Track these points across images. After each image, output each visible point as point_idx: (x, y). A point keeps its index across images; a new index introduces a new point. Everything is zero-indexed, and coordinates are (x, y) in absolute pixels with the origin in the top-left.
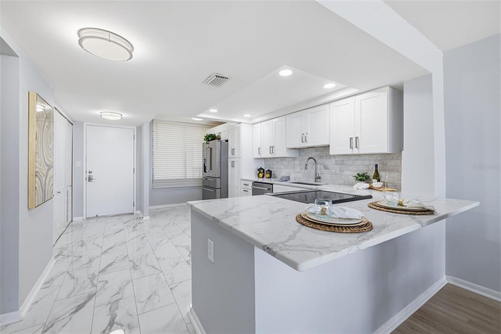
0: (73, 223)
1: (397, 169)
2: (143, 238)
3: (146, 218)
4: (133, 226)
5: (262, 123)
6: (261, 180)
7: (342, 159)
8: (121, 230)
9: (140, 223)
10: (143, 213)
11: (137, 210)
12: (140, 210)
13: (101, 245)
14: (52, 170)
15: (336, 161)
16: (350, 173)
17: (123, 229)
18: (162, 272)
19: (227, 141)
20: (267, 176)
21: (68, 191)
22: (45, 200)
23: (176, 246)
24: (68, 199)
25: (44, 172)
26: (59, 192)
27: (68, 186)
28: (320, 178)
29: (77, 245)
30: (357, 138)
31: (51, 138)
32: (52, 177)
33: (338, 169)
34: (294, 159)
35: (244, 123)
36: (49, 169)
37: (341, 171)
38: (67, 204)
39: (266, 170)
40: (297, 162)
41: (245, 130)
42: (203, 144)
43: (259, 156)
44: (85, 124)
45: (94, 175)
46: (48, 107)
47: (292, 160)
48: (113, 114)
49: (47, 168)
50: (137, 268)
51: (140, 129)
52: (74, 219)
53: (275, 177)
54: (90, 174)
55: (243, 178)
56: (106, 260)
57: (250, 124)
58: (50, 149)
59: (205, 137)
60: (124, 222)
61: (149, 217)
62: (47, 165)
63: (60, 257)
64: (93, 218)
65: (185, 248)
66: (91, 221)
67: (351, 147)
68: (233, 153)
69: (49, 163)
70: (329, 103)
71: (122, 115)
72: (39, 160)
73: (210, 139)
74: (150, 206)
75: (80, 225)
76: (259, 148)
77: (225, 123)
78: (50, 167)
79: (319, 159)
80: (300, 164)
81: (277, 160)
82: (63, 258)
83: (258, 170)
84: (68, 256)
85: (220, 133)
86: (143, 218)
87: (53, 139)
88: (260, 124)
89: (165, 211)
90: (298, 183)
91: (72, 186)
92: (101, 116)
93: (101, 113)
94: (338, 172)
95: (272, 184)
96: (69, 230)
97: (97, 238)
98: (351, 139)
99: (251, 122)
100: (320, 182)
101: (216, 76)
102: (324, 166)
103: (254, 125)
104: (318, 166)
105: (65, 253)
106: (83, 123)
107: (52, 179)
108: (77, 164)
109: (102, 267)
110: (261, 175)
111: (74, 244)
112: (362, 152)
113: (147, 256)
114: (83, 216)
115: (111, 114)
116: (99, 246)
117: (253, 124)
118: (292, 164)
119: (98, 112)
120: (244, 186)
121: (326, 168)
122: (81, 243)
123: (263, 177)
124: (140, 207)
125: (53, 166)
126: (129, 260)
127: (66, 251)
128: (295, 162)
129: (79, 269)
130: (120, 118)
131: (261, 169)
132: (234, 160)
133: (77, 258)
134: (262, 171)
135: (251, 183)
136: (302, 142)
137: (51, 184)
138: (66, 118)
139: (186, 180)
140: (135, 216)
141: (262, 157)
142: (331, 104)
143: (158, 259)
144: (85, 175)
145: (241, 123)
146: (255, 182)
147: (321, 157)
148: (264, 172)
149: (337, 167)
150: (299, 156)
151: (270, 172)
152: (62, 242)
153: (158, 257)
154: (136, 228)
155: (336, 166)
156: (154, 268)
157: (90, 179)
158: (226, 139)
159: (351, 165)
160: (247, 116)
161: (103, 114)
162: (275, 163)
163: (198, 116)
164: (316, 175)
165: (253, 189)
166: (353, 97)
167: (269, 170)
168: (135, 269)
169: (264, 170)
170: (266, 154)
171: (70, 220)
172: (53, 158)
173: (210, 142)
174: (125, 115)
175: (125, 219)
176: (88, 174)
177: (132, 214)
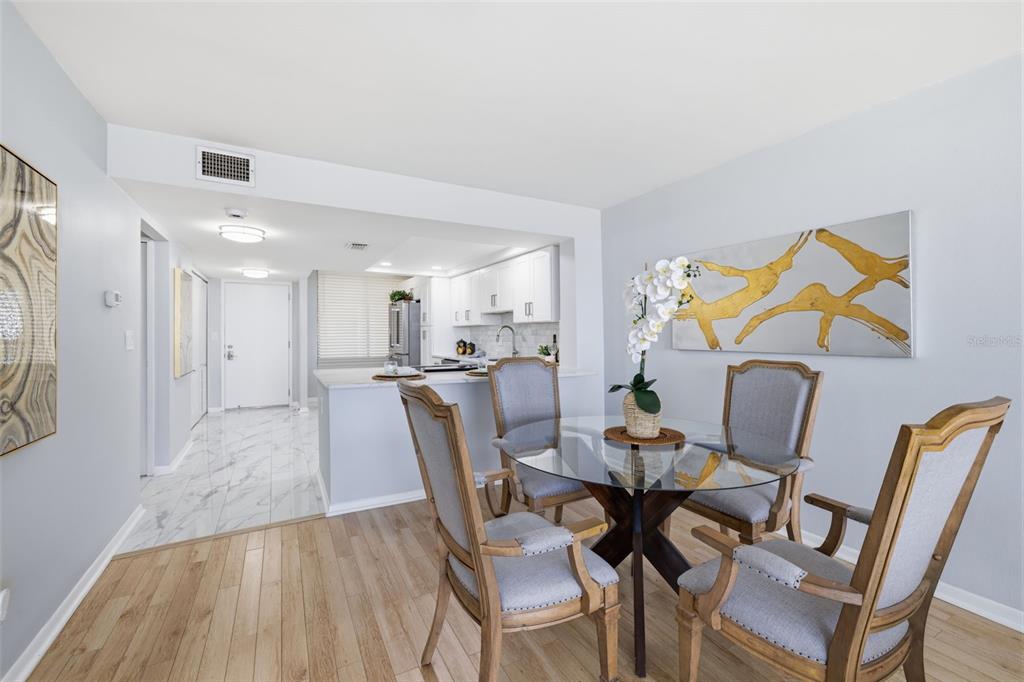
0: (209, 414)
3: (303, 410)
10: (299, 405)
11: (294, 400)
12: (297, 401)
19: (419, 301)
20: (469, 352)
21: (201, 371)
30: (530, 304)
35: (436, 277)
39: (468, 342)
43: (466, 323)
44: (223, 281)
45: (235, 352)
51: (296, 285)
52: (209, 409)
54: (230, 350)
59: (391, 295)
61: (307, 409)
64: (234, 409)
66: (232, 414)
68: (425, 319)
73: (398, 298)
75: (218, 419)
76: (456, 313)
77: (411, 277)
81: (476, 329)
83: (458, 343)
85: (410, 290)
86: (299, 410)
98: (526, 305)
103: (453, 280)
108: (213, 336)
110: (461, 350)
114: (221, 406)
117: (451, 278)
123: (464, 353)
124: (296, 398)
131: (462, 341)
134: (462, 345)
136: (492, 306)
140: (290, 409)
144: (224, 351)
145: (432, 277)
148: (464, 346)
151: (472, 346)
157: (230, 357)
158: (418, 298)
167: (471, 344)
171: (204, 410)
173: (396, 302)
176: (228, 350)
177: (288, 406)
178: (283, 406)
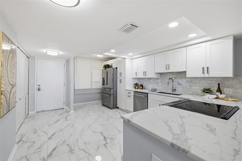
0: (29, 115)
1: (233, 87)
2: (72, 126)
3: (72, 112)
4: (65, 117)
5: (138, 59)
6: (137, 90)
7: (191, 80)
8: (58, 120)
9: (68, 115)
10: (70, 109)
11: (66, 106)
12: (68, 107)
13: (47, 132)
14: (15, 87)
15: (186, 80)
16: (198, 88)
17: (59, 120)
18: (90, 155)
19: (117, 68)
20: (140, 88)
21: (26, 97)
22: (9, 110)
23: (94, 132)
24: (26, 102)
25: (9, 90)
26: (21, 99)
27: (26, 94)
28: (175, 90)
29: (32, 132)
30: (208, 68)
31: (15, 66)
32: (15, 92)
33: (188, 85)
34: (157, 79)
35: (127, 58)
36: (13, 88)
37: (190, 86)
38: (26, 105)
39: (139, 84)
40: (159, 81)
41: (128, 62)
42: (102, 70)
43: (136, 77)
44: (36, 58)
45: (41, 88)
46: (14, 47)
47: (156, 79)
48: (54, 52)
49: (11, 87)
50: (73, 151)
51: (68, 61)
52: (29, 113)
53: (145, 89)
54: (39, 87)
55: (127, 89)
56: (52, 145)
57: (131, 59)
58: (14, 73)
59: (104, 66)
60: (59, 115)
61: (73, 111)
62: (11, 85)
63: (21, 143)
64: (41, 112)
65: (100, 133)
66: (39, 114)
67: (203, 73)
68: (121, 75)
69: (12, 83)
70: (186, 46)
71: (59, 53)
72: (5, 82)
73: (107, 67)
74: (74, 103)
75: (33, 117)
76: (136, 72)
78: (13, 86)
79: (175, 79)
80: (161, 82)
81: (146, 79)
82: (23, 143)
83: (135, 84)
84: (26, 142)
85: (112, 64)
86: (70, 112)
87: (16, 66)
88: (137, 59)
89: (82, 107)
90: (161, 93)
91: (28, 94)
92: (47, 53)
93: (46, 51)
94: (188, 87)
95: (148, 93)
96: (27, 120)
97: (44, 126)
98: (203, 68)
99: (131, 58)
100: (175, 92)
101: (131, 25)
102: (178, 83)
104: (174, 83)
105: (24, 139)
106: (35, 57)
107: (15, 94)
108: (31, 81)
109: (49, 152)
110: (137, 87)
111: (29, 132)
112: (211, 76)
113: (77, 141)
114: (35, 111)
115: (52, 52)
116: (46, 133)
117: (132, 59)
118: (156, 81)
119: (44, 51)
120: (128, 94)
121: (179, 84)
122: (34, 130)
124: (68, 105)
125: (16, 85)
126: (67, 145)
127: (25, 137)
128: (158, 80)
129: (34, 153)
130: (58, 54)
131: (137, 84)
132: (121, 79)
133: (31, 143)
134: (137, 85)
135: (133, 92)
136: (166, 69)
137: (14, 97)
138: (25, 54)
139: (92, 89)
140: (64, 110)
141: (138, 77)
142: (187, 47)
143: (85, 143)
144: (36, 87)
145: (126, 58)
146: (135, 92)
147: (176, 78)
148: (138, 86)
149: (188, 84)
150: (161, 77)
151: (142, 86)
152: (23, 130)
153: (85, 142)
154: (67, 118)
155: (186, 83)
156: (84, 151)
157: (39, 90)
158: (116, 67)
159: (198, 83)
160: (130, 54)
161: (47, 52)
162: (144, 80)
163: (104, 54)
164: (173, 88)
165: (134, 96)
166: (205, 43)
167: (141, 85)
168: (72, 153)
169: (138, 84)
170: (141, 76)
171: (27, 113)
172: (16, 80)
173: (107, 69)
174: (61, 53)
175: (60, 112)
176: (38, 87)
177: (63, 109)
178: (61, 109)
